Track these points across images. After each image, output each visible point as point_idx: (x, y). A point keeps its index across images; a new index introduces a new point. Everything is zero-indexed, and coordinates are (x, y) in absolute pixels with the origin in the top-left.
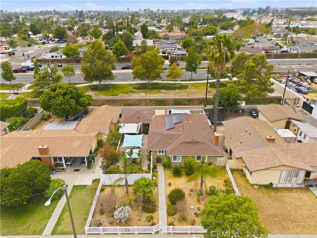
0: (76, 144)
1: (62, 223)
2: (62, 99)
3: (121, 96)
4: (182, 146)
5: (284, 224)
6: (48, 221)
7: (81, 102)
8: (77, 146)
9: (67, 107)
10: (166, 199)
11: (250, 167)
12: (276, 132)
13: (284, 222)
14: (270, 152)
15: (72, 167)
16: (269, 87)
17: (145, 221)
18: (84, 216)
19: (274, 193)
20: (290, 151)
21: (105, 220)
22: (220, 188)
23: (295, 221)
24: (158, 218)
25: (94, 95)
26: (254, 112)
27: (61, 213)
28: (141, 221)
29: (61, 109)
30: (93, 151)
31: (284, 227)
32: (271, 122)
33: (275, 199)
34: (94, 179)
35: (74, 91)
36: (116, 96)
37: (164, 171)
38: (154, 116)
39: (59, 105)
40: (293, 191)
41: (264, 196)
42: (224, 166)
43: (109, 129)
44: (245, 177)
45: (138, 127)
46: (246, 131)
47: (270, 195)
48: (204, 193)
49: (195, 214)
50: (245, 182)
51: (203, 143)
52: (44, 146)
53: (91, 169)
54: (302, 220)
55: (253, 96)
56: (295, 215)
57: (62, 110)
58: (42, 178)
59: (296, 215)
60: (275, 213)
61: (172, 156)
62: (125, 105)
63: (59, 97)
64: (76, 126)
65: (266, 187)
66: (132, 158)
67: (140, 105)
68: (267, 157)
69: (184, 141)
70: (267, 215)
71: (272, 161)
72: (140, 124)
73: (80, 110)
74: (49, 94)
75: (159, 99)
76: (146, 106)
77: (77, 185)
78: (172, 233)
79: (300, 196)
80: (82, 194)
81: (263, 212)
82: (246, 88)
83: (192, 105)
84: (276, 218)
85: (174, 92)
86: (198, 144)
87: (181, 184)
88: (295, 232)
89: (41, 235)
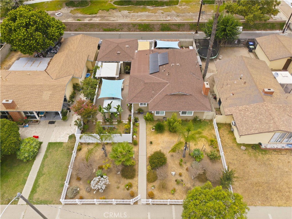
0: (46, 95)
1: (38, 189)
2: (25, 33)
3: (100, 15)
4: (166, 99)
5: (268, 195)
6: (23, 187)
7: (49, 34)
8: (48, 98)
9: (32, 43)
10: (147, 161)
11: (241, 129)
12: (275, 78)
13: (268, 192)
14: (266, 111)
15: (46, 118)
16: (273, 8)
17: (124, 189)
18: (60, 182)
19: (261, 156)
20: (288, 109)
21: (82, 187)
22: (205, 149)
23: (280, 191)
24: (138, 184)
25: (70, 12)
26: (251, 43)
27: (36, 178)
28: (119, 189)
29: (26, 46)
30: (68, 98)
31: (267, 198)
32: (270, 61)
33: (262, 162)
34: (70, 135)
35: (38, 21)
36: (95, 15)
37: (146, 124)
38: (136, 51)
39: (23, 41)
40: (282, 153)
41: (250, 159)
42: (211, 119)
43: (85, 67)
44: (233, 134)
45: (117, 67)
46: (241, 78)
47: (257, 158)
48: (187, 155)
49: (176, 181)
50: (232, 141)
51: (191, 96)
52: (8, 101)
53: (67, 121)
54: (287, 189)
55: (253, 21)
56: (280, 183)
57: (28, 47)
58: (9, 143)
59: (282, 183)
60: (260, 181)
61: (154, 112)
62: (105, 31)
63: (20, 29)
64: (47, 64)
65: (254, 148)
66: (110, 112)
67: (122, 30)
68: (262, 117)
69: (169, 93)
70: (251, 184)
71: (267, 123)
72: (120, 63)
73: (50, 44)
74: (9, 26)
75: (144, 24)
76: (129, 31)
77: (53, 142)
78: (151, 204)
79: (289, 159)
80: (58, 155)
81: (248, 179)
82: (246, 9)
83: (182, 31)
84: (260, 188)
85: (161, 9)
86: (184, 96)
87: (163, 142)
88: (277, 204)
89: (17, 204)
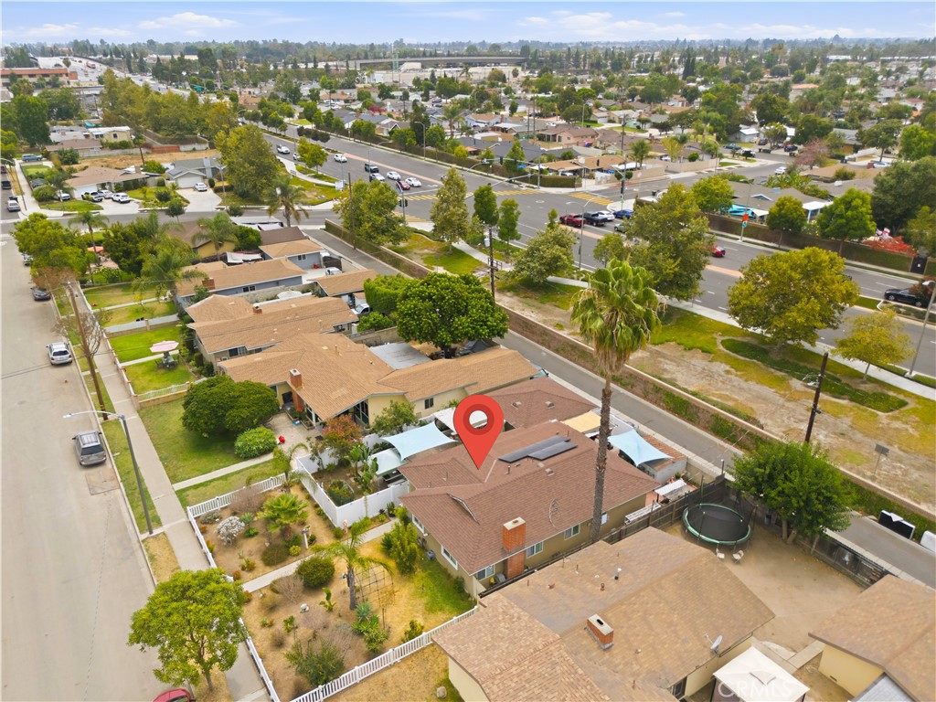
1: (201, 488)
4: (439, 500)
6: (198, 476)
24: (259, 576)
27: (218, 477)
28: (239, 560)
38: (554, 421)
46: (617, 578)
51: (476, 525)
64: (412, 365)
69: (453, 494)
75: (676, 395)
86: (467, 517)
89: (172, 483)
